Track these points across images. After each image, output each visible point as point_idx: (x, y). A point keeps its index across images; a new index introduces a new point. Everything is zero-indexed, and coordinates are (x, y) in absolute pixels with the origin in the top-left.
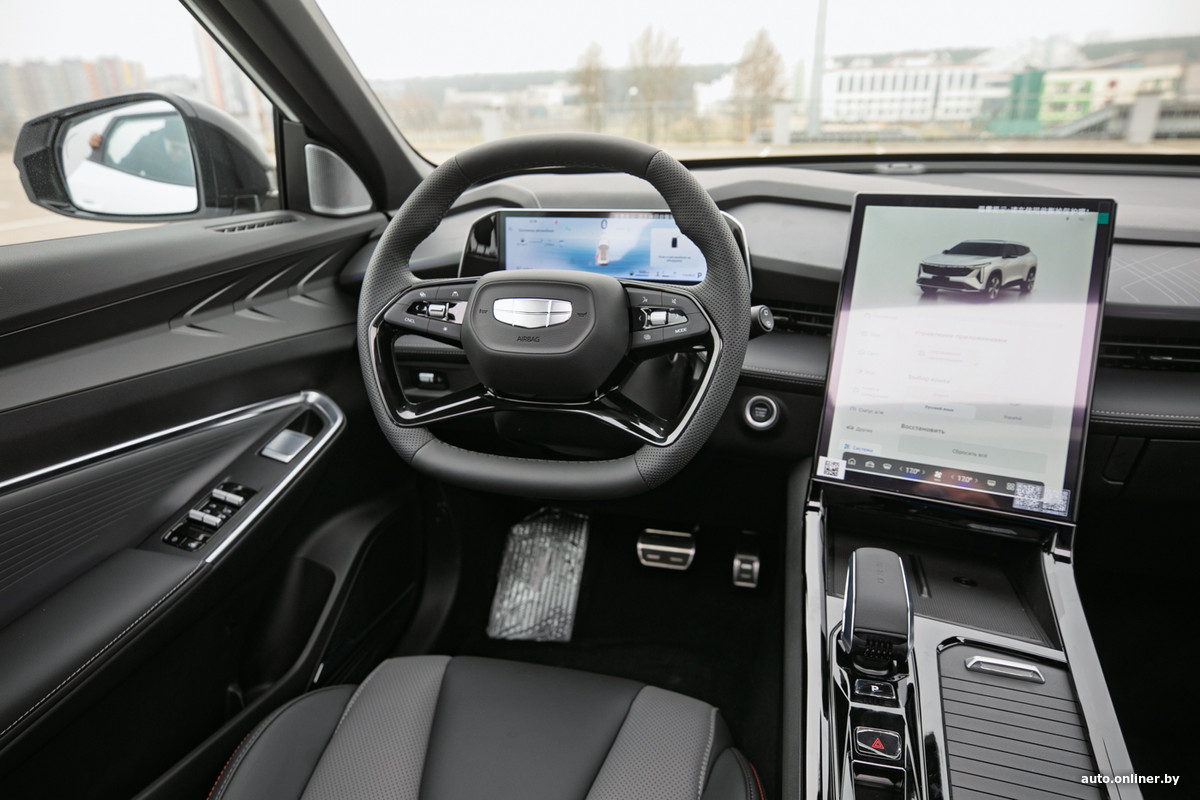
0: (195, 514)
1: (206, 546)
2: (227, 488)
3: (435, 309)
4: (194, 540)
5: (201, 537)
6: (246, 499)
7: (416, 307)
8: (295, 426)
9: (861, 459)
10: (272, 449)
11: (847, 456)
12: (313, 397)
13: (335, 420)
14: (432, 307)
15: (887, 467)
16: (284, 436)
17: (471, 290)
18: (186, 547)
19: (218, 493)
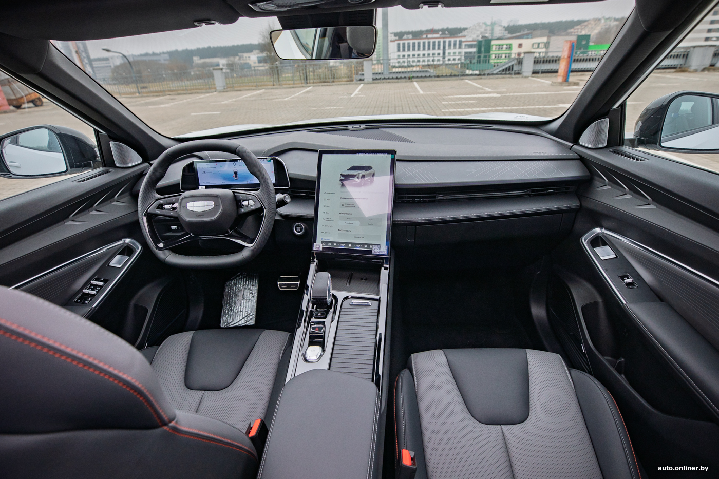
0: (85, 291)
1: (92, 302)
2: (97, 280)
3: (167, 206)
4: (87, 301)
5: (90, 299)
6: (105, 283)
7: (160, 207)
8: (122, 253)
9: (327, 243)
10: (113, 263)
11: (322, 242)
12: (128, 240)
13: (138, 249)
14: (166, 206)
15: (335, 244)
16: (118, 257)
17: (179, 199)
18: (84, 303)
19: (93, 282)
